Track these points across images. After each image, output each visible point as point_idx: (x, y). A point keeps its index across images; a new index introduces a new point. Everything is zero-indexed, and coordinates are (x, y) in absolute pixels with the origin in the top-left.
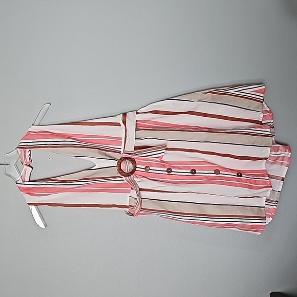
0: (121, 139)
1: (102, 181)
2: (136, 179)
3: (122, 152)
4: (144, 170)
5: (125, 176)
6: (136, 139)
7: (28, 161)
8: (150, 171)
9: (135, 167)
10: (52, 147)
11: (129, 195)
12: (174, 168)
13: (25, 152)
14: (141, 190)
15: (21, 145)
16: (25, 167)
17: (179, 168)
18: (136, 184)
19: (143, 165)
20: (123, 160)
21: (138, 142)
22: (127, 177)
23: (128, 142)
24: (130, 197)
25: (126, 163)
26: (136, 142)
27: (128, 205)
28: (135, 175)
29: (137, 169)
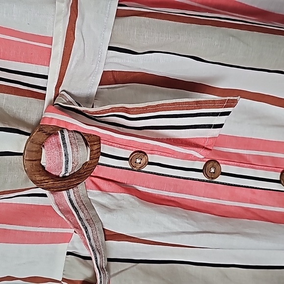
0: (49, 40)
5: (54, 190)
6: (110, 48)
11: (64, 247)
12: (230, 158)
14: (110, 236)
17: (242, 160)
18: (94, 220)
20: (50, 135)
21: (116, 60)
22: (65, 193)
23: (78, 61)
24: (68, 253)
25: (64, 143)
26: (111, 60)
27: (60, 280)
28: (93, 179)
29: (102, 160)
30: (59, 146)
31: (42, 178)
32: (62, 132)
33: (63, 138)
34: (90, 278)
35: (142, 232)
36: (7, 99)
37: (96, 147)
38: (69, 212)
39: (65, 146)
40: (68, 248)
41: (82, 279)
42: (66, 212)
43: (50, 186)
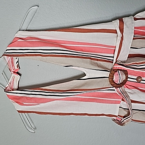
1: (93, 91)
2: (127, 90)
3: (114, 61)
4: (135, 81)
6: (131, 48)
7: (16, 68)
8: (142, 82)
9: (127, 77)
10: (41, 55)
13: (12, 59)
14: (133, 101)
15: (8, 51)
16: (13, 75)
18: (128, 96)
19: (135, 75)
20: (115, 72)
21: (132, 51)
22: (119, 88)
23: (123, 51)
24: (120, 107)
25: (119, 74)
26: (131, 51)
27: (117, 115)
28: (126, 85)
29: (129, 79)
30: (118, 75)
31: (114, 84)
32: (118, 71)
33: (119, 73)
34: (126, 115)
35: (142, 100)
36: (104, 63)
37: (127, 75)
38: (121, 94)
39: (120, 75)
40: (120, 106)
41: (124, 116)
42: (120, 94)
43: (116, 86)
